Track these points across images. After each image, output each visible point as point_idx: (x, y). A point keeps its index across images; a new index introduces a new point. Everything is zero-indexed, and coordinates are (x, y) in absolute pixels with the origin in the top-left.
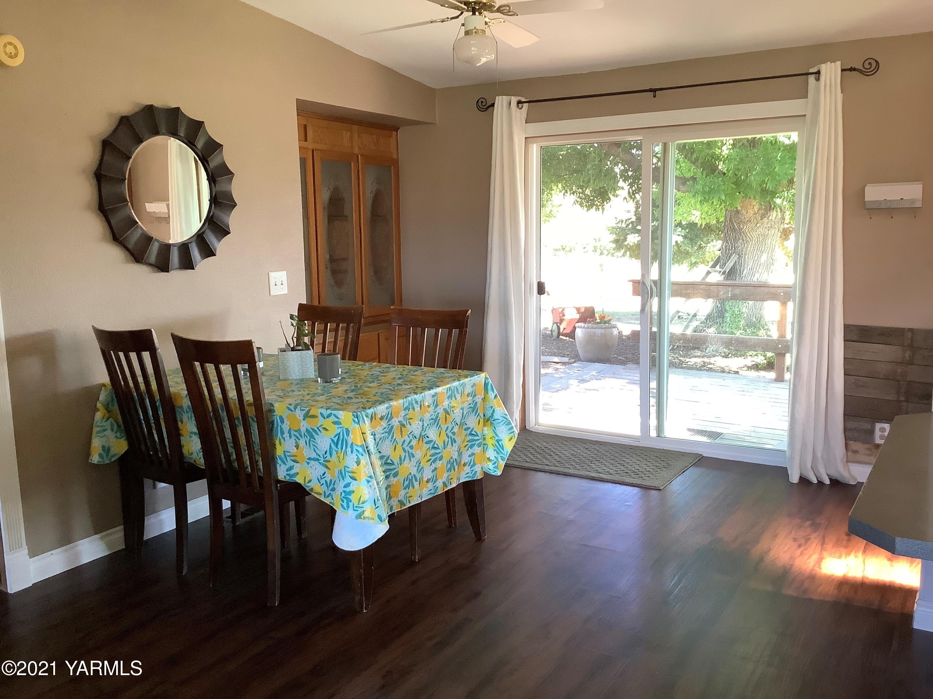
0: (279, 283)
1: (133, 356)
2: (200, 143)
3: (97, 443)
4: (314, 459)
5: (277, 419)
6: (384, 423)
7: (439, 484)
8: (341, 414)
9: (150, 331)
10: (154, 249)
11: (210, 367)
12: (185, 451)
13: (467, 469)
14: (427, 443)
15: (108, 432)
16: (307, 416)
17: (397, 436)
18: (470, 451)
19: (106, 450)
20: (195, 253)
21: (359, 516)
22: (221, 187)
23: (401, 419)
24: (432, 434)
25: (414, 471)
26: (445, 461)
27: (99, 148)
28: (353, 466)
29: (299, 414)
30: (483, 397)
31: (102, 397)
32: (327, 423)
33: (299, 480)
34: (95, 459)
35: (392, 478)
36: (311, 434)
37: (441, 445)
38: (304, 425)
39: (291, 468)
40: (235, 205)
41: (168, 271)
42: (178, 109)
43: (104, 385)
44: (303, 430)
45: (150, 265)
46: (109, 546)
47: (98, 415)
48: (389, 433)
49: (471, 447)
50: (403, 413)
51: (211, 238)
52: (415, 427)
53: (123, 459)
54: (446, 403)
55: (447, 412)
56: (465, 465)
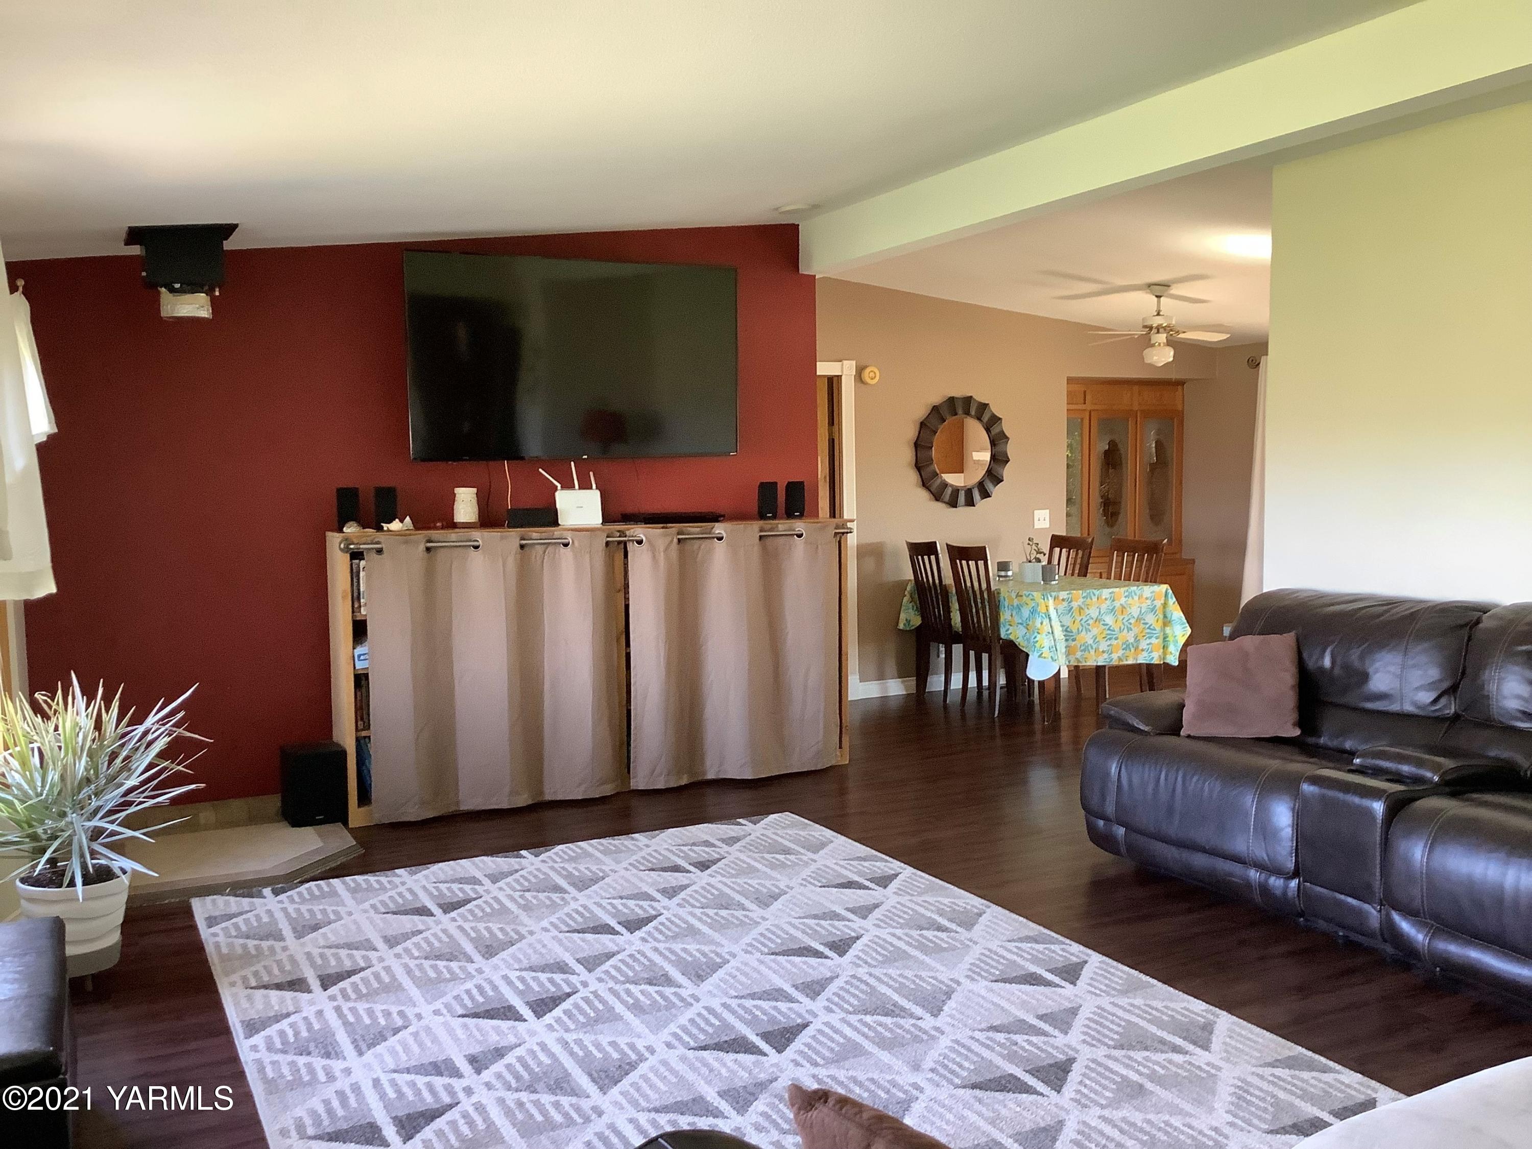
0: (1042, 519)
1: (926, 557)
2: (986, 418)
3: (903, 616)
4: (1021, 624)
5: (1002, 599)
6: (1065, 604)
7: (1115, 656)
8: (1035, 594)
9: (935, 543)
10: (949, 491)
11: (964, 562)
12: (953, 623)
13: (1145, 654)
14: (1104, 625)
15: (911, 610)
16: (1018, 596)
17: (1076, 614)
18: (1148, 641)
19: (908, 621)
20: (976, 495)
21: (1040, 656)
22: (999, 448)
23: (1080, 603)
24: (1109, 620)
25: (1090, 642)
26: (1120, 642)
27: (918, 426)
28: (1039, 625)
29: (1014, 595)
30: (1162, 602)
31: (909, 588)
32: (1028, 600)
33: (1012, 637)
34: (901, 626)
35: (1070, 642)
36: (1019, 608)
37: (1117, 629)
38: (1016, 602)
39: (1008, 630)
40: (1007, 461)
41: (956, 507)
42: (971, 397)
43: (910, 580)
44: (1015, 604)
45: (945, 502)
46: (906, 688)
47: (905, 599)
48: (1070, 611)
49: (1150, 638)
50: (1082, 600)
51: (989, 486)
52: (1093, 612)
53: (918, 629)
54: (1123, 600)
55: (1123, 607)
56: (1143, 650)
